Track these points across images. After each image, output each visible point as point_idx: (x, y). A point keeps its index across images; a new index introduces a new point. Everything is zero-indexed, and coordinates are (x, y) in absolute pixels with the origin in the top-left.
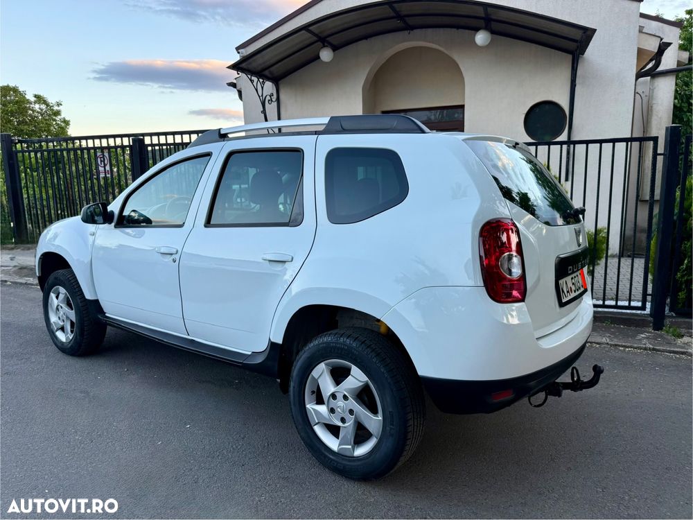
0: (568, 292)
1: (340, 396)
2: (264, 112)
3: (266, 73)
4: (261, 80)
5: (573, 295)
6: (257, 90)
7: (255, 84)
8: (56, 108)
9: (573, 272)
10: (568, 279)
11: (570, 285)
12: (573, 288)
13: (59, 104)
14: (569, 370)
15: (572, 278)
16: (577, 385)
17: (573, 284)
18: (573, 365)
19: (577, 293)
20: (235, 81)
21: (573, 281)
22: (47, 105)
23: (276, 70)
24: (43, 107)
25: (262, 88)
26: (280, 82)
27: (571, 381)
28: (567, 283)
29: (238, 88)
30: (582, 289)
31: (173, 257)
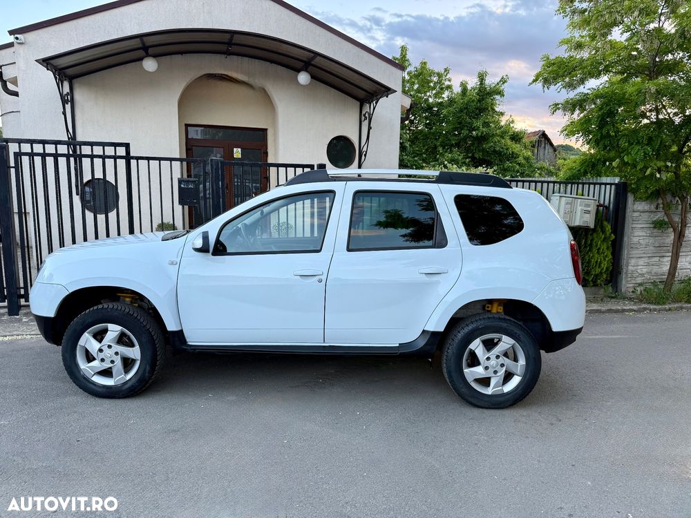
1: (493, 358)
2: (64, 113)
6: (59, 89)
25: (62, 86)
31: (317, 278)
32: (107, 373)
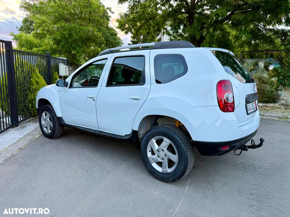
0: (250, 109)
1: (160, 150)
5: (252, 111)
9: (252, 102)
10: (250, 104)
11: (251, 107)
12: (252, 108)
14: (250, 141)
15: (252, 104)
16: (254, 147)
17: (252, 106)
18: (252, 139)
19: (254, 110)
21: (252, 105)
27: (251, 145)
28: (250, 106)
30: (255, 109)
31: (93, 99)
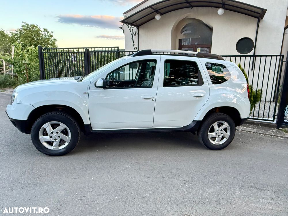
2: (133, 39)
3: (134, 24)
4: (132, 26)
6: (130, 30)
7: (130, 28)
8: (51, 34)
13: (52, 33)
20: (122, 26)
22: (48, 32)
23: (138, 23)
24: (46, 33)
25: (132, 29)
26: (139, 27)
29: (123, 29)
31: (151, 99)
32: (51, 143)
